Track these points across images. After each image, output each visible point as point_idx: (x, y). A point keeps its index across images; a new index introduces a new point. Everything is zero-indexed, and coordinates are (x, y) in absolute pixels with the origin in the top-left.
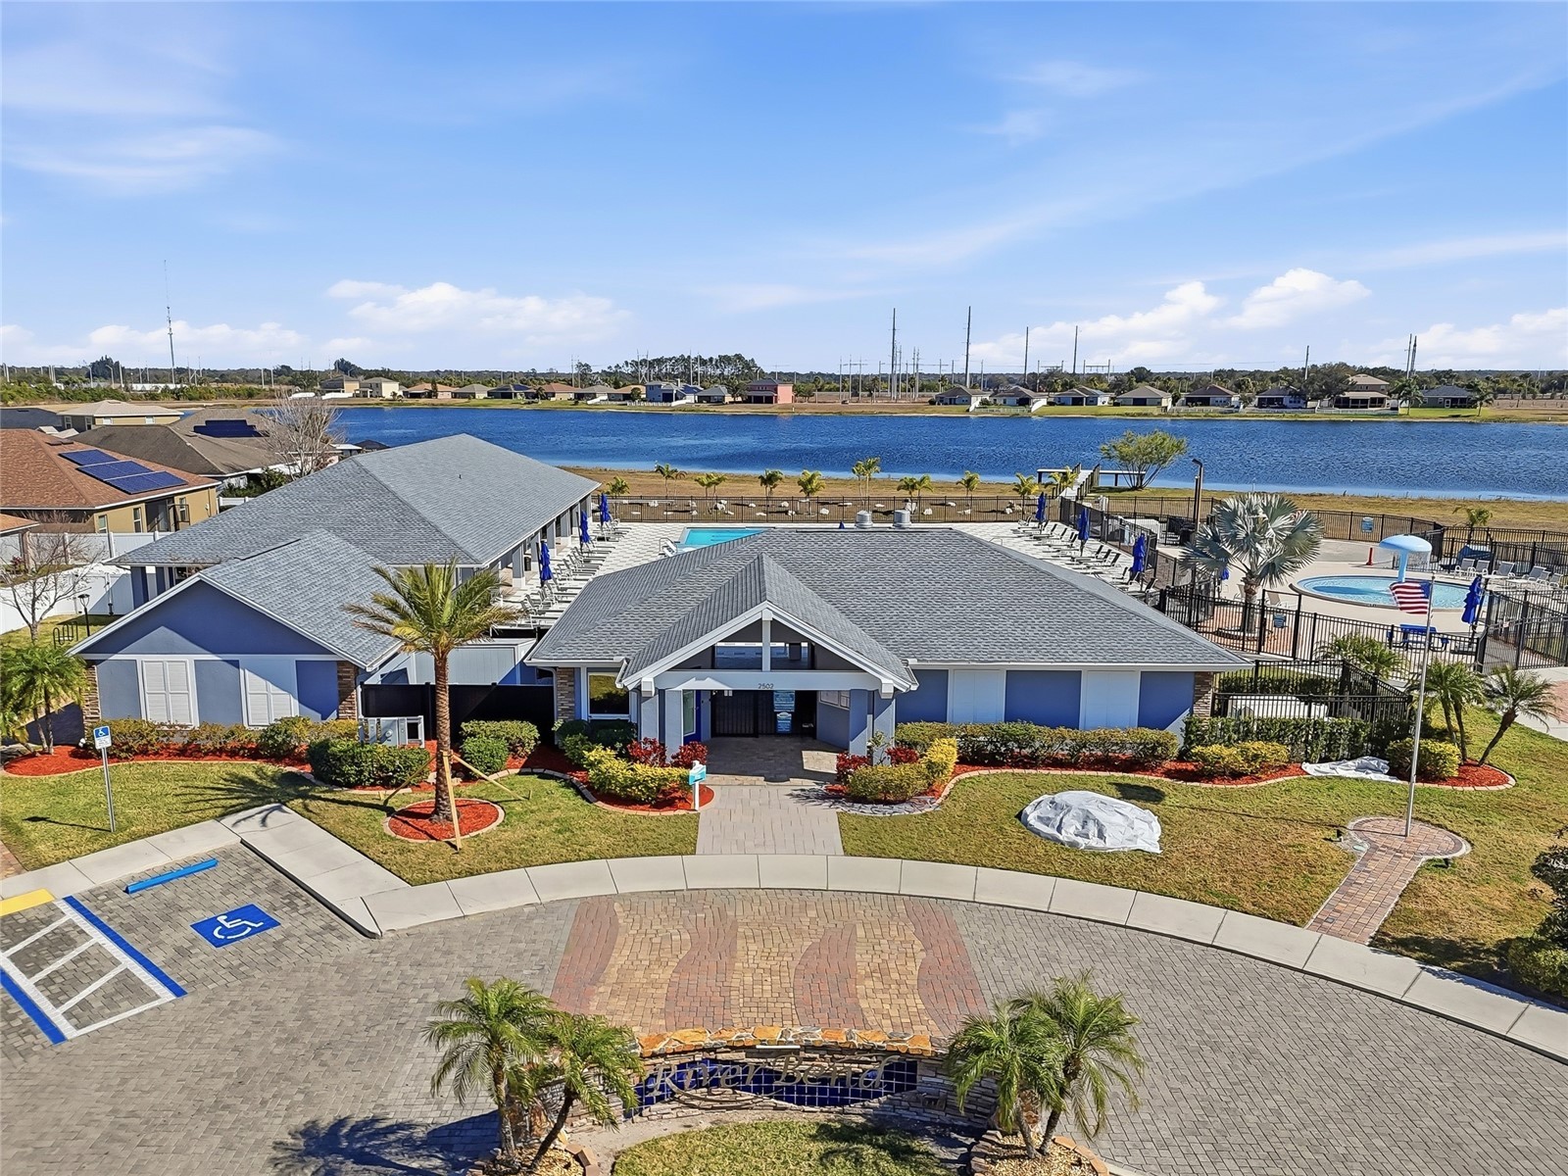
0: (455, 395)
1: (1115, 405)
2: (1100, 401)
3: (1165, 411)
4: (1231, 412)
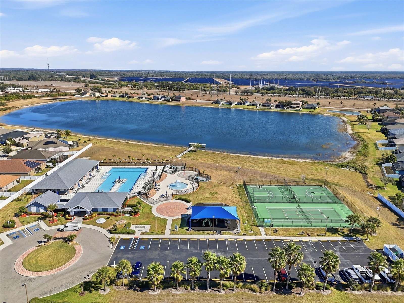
0: (112, 96)
1: (248, 105)
2: (246, 104)
3: (257, 108)
4: (269, 108)
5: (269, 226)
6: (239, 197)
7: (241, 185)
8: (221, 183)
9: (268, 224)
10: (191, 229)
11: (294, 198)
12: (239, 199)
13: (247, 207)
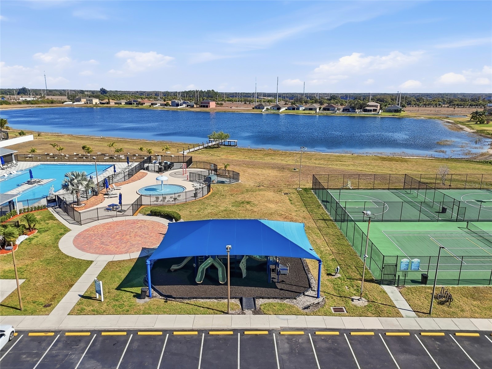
0: (116, 103)
1: (304, 110)
2: (301, 109)
3: (316, 112)
4: (334, 113)
5: (414, 282)
6: (304, 209)
7: (306, 189)
8: (262, 187)
9: (410, 276)
10: (155, 294)
11: (444, 210)
12: (306, 213)
13: (330, 231)
